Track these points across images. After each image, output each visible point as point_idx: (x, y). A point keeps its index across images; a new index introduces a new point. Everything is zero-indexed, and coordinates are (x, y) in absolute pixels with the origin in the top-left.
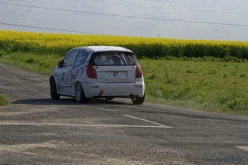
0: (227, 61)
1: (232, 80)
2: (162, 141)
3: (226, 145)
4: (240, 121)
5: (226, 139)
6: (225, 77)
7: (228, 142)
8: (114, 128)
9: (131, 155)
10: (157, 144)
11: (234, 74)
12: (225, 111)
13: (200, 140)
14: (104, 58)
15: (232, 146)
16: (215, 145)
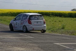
0: (50, 17)
1: (52, 22)
2: (31, 42)
3: (51, 43)
4: (55, 35)
5: (50, 41)
6: (50, 22)
7: (51, 42)
8: (16, 38)
9: (22, 46)
10: (29, 43)
11: (53, 21)
12: (50, 32)
13: (42, 41)
14: (33, 17)
15: (52, 43)
16: (47, 43)
